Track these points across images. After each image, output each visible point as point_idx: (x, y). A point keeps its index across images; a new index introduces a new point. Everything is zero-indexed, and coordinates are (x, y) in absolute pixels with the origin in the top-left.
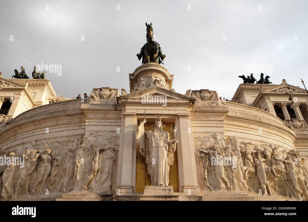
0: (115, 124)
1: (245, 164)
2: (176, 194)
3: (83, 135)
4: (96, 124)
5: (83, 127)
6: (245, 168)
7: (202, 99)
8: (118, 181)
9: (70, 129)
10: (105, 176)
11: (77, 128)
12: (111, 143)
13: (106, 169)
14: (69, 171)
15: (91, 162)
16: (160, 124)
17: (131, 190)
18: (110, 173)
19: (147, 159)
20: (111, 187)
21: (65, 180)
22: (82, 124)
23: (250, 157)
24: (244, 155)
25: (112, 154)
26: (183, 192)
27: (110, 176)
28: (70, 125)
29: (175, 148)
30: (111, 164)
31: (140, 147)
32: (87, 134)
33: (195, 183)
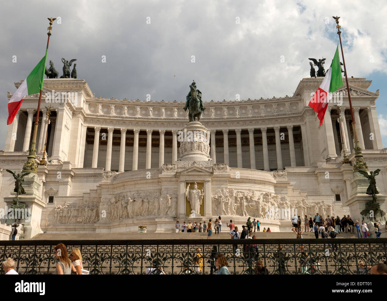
0: (175, 184)
1: (236, 203)
2: (202, 217)
3: (161, 190)
4: (166, 184)
5: (160, 185)
6: (236, 204)
7: (219, 169)
8: (179, 212)
9: (154, 186)
10: (173, 209)
11: (157, 185)
12: (174, 194)
13: (173, 206)
14: (157, 207)
15: (167, 204)
16: (196, 186)
17: (184, 216)
18: (175, 208)
19: (191, 202)
20: (176, 214)
21: (156, 211)
22: (160, 184)
23: (239, 199)
24: (236, 198)
25: (175, 200)
26: (205, 216)
27: (175, 209)
28: (153, 184)
29: (203, 198)
30: (175, 204)
31: (188, 197)
32: (163, 190)
33: (211, 212)
